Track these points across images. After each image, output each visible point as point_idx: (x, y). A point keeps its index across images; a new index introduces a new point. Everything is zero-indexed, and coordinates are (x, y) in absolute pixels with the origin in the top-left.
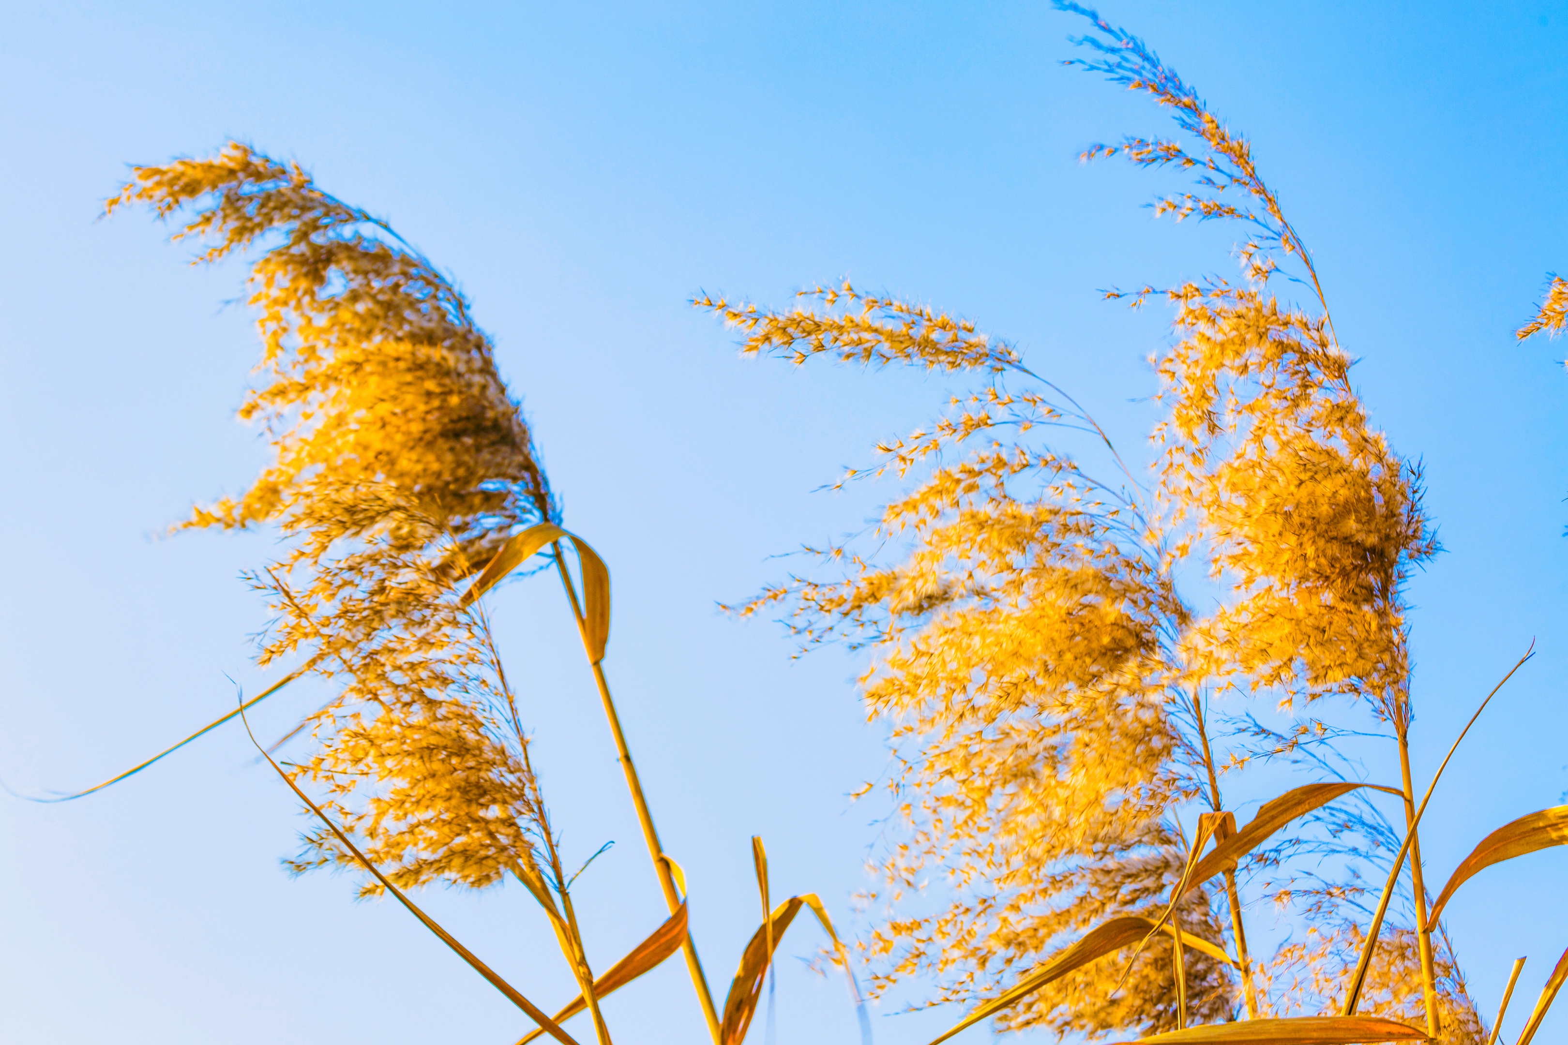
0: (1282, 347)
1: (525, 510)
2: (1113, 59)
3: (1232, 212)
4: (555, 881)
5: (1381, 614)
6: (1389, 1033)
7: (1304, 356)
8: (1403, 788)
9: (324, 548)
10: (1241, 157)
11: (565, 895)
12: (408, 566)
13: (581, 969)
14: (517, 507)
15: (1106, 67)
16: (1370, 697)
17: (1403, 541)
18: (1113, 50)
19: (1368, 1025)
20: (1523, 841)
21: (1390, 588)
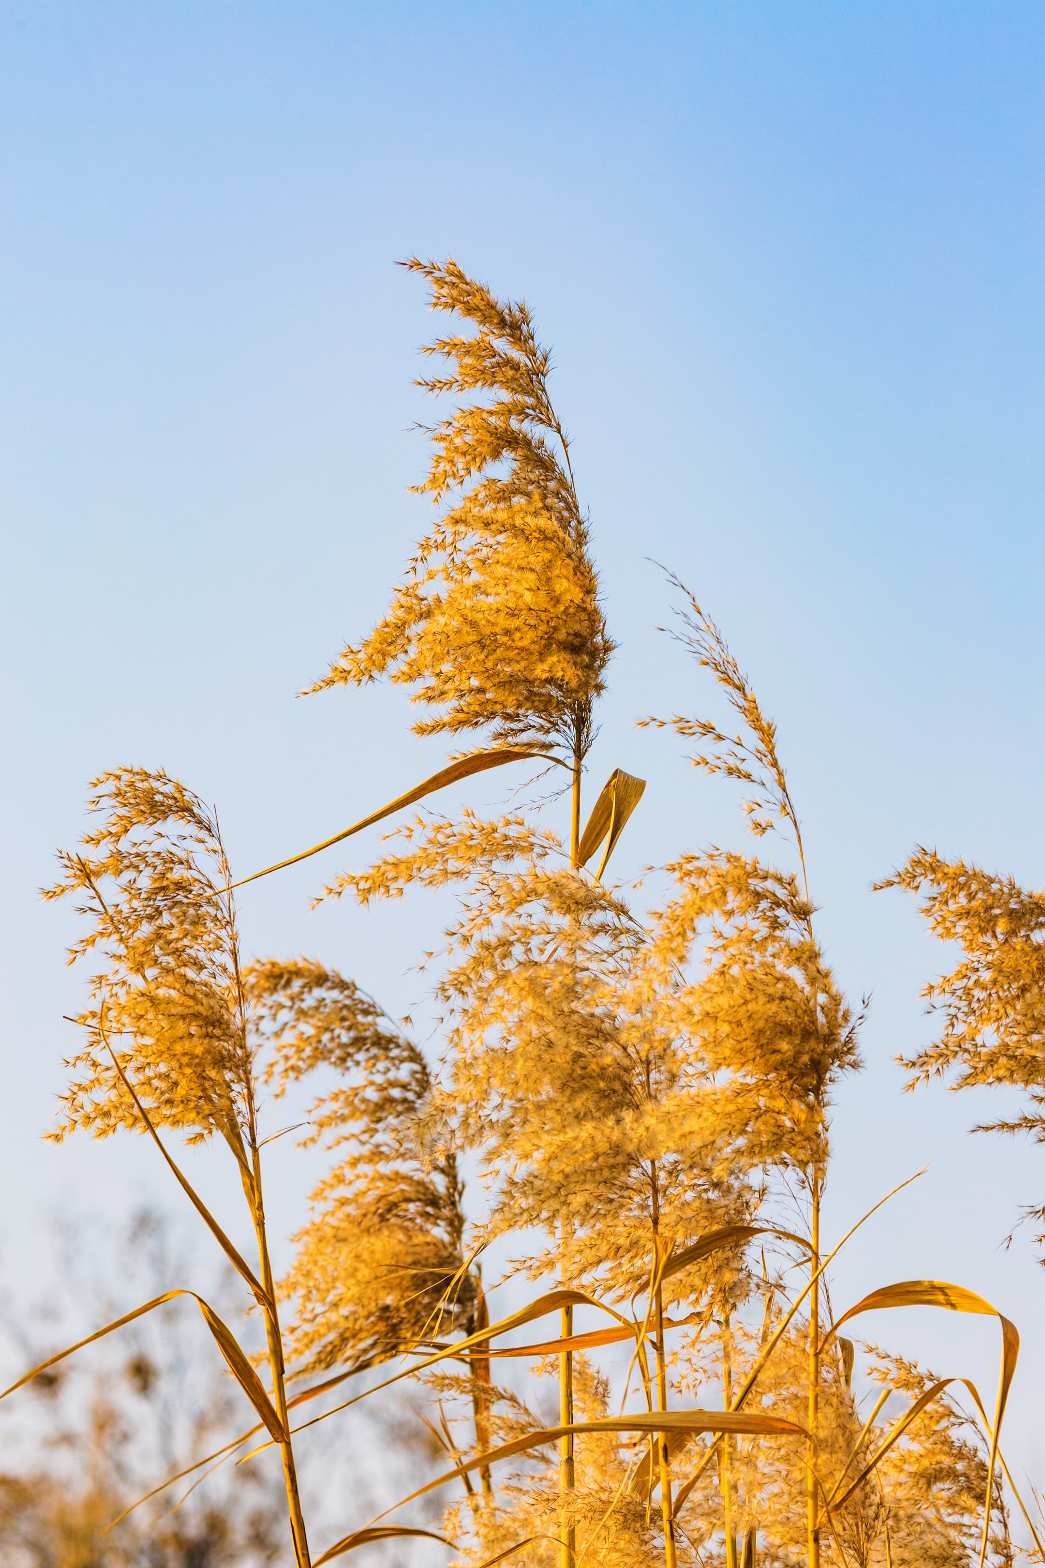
0: (759, 896)
1: (565, 723)
2: (695, 635)
3: (748, 776)
4: (249, 1138)
5: (811, 1108)
6: (783, 1429)
7: (777, 903)
8: (812, 1242)
9: (127, 831)
10: (767, 733)
11: (255, 1150)
12: (182, 863)
13: (258, 1212)
14: (561, 719)
15: (687, 640)
16: (797, 1169)
17: (837, 1055)
18: (697, 628)
19: (771, 1422)
20: (897, 1298)
21: (822, 1088)
